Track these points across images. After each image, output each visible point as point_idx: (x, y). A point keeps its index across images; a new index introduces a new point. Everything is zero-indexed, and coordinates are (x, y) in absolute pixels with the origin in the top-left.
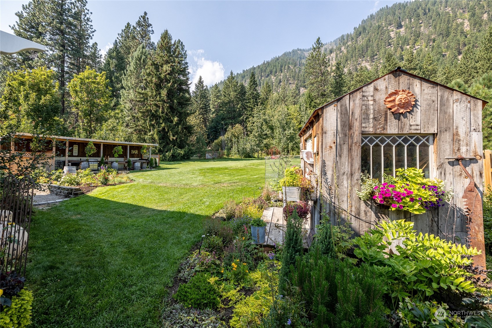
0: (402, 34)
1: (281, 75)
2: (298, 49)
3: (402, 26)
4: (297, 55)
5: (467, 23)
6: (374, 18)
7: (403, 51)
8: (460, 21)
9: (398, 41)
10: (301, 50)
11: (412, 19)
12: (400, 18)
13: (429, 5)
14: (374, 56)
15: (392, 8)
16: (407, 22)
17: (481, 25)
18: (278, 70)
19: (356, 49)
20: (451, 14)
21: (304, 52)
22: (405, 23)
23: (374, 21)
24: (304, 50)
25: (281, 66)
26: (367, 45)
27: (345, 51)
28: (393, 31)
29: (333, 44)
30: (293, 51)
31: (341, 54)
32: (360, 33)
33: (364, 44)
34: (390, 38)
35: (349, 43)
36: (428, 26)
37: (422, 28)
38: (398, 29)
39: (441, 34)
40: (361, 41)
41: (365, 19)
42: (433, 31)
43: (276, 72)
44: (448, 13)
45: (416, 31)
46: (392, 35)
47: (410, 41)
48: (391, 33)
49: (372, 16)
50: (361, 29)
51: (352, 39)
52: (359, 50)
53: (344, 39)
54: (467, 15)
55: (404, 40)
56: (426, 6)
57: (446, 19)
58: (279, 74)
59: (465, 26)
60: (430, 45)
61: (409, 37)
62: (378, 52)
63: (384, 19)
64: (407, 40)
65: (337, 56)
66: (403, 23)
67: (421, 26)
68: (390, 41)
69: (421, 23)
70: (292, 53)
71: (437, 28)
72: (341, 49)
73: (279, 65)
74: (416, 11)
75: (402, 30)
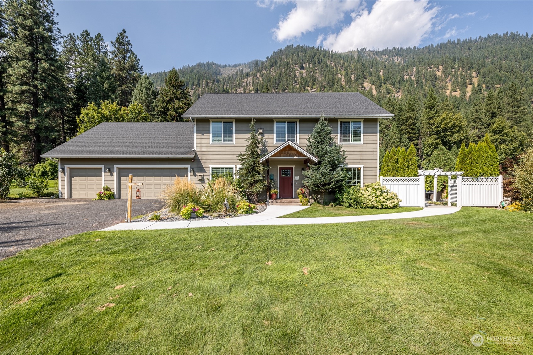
0: (304, 76)
1: (199, 90)
2: (213, 62)
3: (304, 68)
4: (213, 69)
5: (343, 79)
6: (283, 53)
7: (305, 90)
8: (339, 76)
9: (301, 81)
10: (215, 64)
11: (311, 64)
12: (302, 60)
13: (321, 56)
14: (284, 90)
15: (296, 48)
16: (307, 66)
17: (351, 83)
18: (195, 83)
19: (270, 80)
20: (334, 68)
21: (220, 68)
22: (306, 66)
23: (283, 55)
24: (218, 65)
25: (199, 80)
26: (279, 78)
27: (261, 80)
28: (298, 70)
29: (248, 66)
30: (208, 64)
31: (257, 80)
32: (273, 65)
33: (277, 76)
34: (296, 77)
35: (264, 72)
36: (321, 74)
37: (317, 74)
38: (301, 70)
39: (329, 83)
40: (274, 73)
41: (276, 52)
42: (325, 79)
43: (193, 86)
44: (333, 67)
45: (313, 76)
46: (297, 74)
47: (310, 83)
48: (296, 72)
49: (281, 50)
50: (273, 61)
51: (266, 68)
52: (273, 82)
53: (258, 66)
54: (343, 72)
55: (305, 81)
56: (320, 56)
57: (332, 72)
58: (197, 88)
59: (342, 81)
60: (323, 91)
61: (309, 80)
62: (287, 86)
63: (291, 58)
64: (307, 82)
65: (253, 82)
66: (304, 66)
67: (316, 73)
68: (296, 79)
69: (316, 70)
70: (206, 66)
71: (327, 78)
72: (257, 76)
73: (196, 78)
74: (313, 58)
75: (304, 71)
